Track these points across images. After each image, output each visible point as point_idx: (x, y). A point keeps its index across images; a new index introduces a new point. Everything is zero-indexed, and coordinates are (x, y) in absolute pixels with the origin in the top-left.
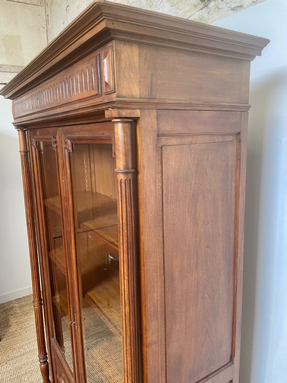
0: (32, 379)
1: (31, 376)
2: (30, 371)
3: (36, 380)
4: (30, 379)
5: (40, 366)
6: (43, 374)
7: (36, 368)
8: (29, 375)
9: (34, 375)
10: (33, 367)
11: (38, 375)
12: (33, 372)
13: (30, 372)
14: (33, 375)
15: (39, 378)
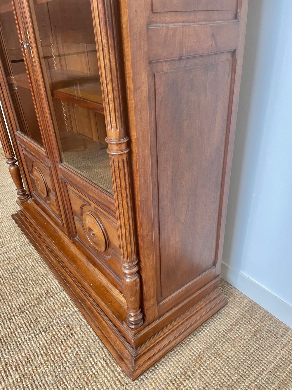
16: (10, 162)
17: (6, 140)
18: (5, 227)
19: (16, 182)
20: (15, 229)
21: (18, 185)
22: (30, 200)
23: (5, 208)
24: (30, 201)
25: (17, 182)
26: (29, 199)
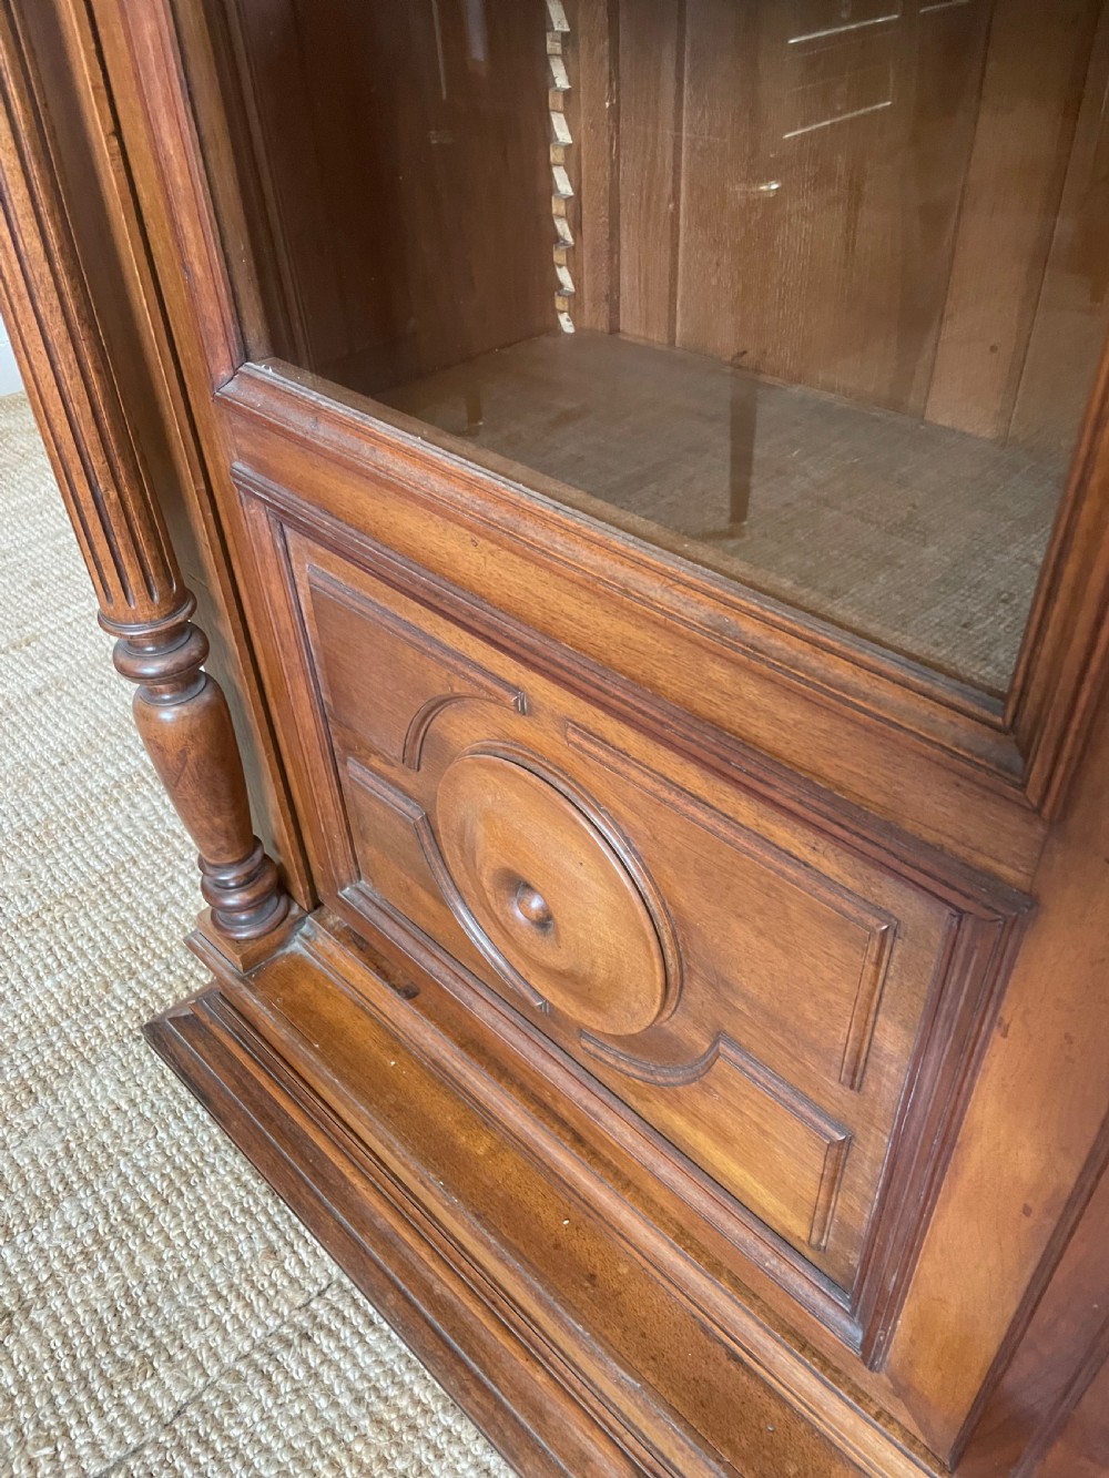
0: (58, 874)
1: (42, 857)
2: (28, 830)
3: (94, 879)
4: (45, 876)
5: (143, 718)
6: (191, 791)
7: (63, 808)
8: (23, 856)
9: (68, 849)
10: (38, 805)
11: (99, 840)
12: (48, 834)
13: (29, 839)
14: (60, 848)
15: (113, 858)
16: (150, 670)
17: (119, 462)
18: (107, 1123)
19: (208, 818)
20: (193, 1140)
21: (223, 843)
22: (305, 928)
23: (46, 917)
24: (312, 943)
25: (217, 821)
26: (301, 921)
